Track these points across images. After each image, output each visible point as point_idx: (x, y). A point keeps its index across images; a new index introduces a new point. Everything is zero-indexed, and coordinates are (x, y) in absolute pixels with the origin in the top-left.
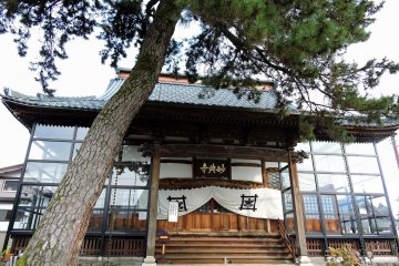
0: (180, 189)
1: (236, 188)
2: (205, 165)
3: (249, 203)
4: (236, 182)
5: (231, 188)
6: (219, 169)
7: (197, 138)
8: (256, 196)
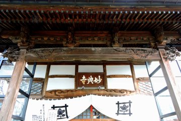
0: (63, 98)
1: (112, 96)
2: (84, 77)
3: (124, 108)
4: (111, 90)
5: (108, 96)
6: (96, 80)
7: (64, 43)
8: (130, 102)
